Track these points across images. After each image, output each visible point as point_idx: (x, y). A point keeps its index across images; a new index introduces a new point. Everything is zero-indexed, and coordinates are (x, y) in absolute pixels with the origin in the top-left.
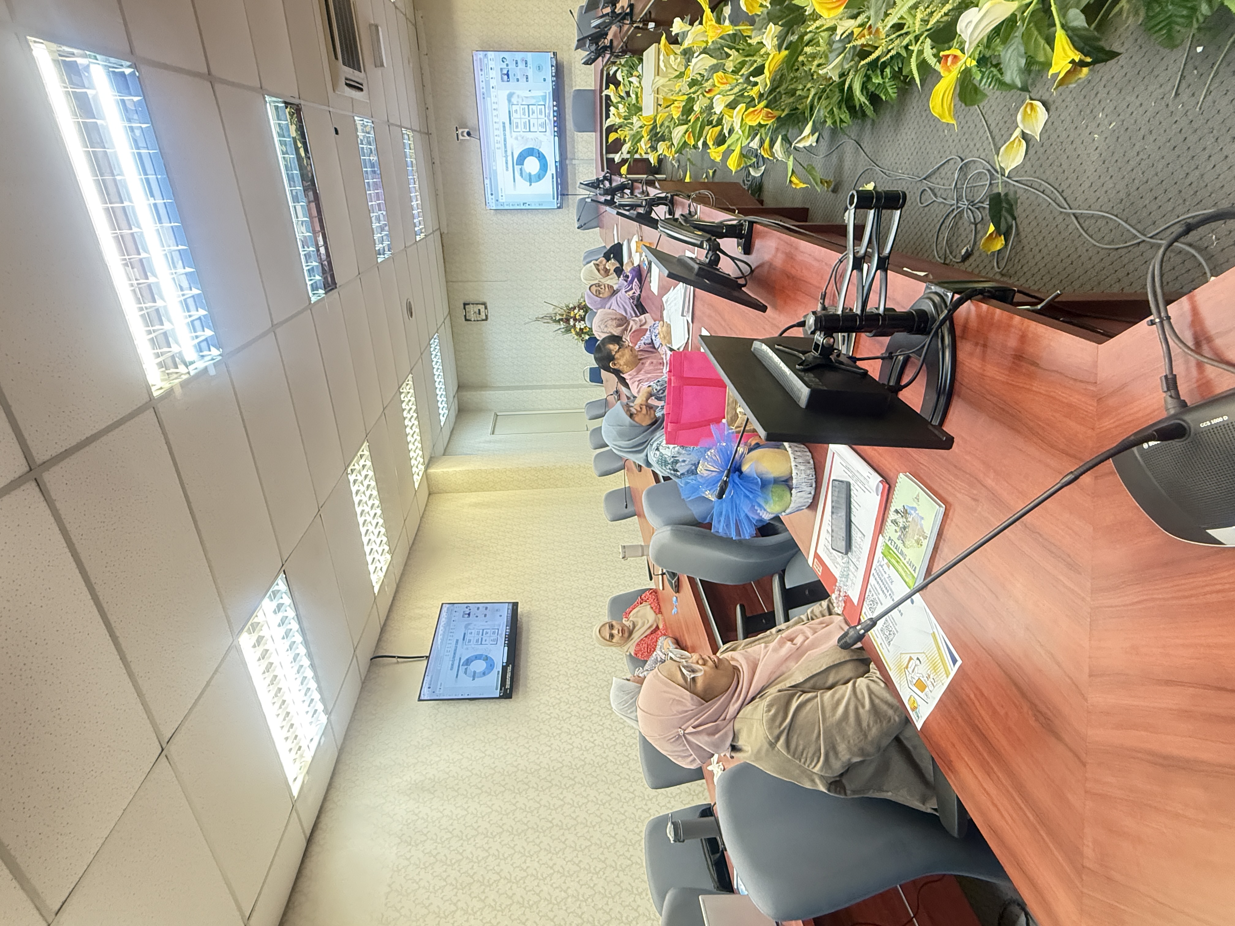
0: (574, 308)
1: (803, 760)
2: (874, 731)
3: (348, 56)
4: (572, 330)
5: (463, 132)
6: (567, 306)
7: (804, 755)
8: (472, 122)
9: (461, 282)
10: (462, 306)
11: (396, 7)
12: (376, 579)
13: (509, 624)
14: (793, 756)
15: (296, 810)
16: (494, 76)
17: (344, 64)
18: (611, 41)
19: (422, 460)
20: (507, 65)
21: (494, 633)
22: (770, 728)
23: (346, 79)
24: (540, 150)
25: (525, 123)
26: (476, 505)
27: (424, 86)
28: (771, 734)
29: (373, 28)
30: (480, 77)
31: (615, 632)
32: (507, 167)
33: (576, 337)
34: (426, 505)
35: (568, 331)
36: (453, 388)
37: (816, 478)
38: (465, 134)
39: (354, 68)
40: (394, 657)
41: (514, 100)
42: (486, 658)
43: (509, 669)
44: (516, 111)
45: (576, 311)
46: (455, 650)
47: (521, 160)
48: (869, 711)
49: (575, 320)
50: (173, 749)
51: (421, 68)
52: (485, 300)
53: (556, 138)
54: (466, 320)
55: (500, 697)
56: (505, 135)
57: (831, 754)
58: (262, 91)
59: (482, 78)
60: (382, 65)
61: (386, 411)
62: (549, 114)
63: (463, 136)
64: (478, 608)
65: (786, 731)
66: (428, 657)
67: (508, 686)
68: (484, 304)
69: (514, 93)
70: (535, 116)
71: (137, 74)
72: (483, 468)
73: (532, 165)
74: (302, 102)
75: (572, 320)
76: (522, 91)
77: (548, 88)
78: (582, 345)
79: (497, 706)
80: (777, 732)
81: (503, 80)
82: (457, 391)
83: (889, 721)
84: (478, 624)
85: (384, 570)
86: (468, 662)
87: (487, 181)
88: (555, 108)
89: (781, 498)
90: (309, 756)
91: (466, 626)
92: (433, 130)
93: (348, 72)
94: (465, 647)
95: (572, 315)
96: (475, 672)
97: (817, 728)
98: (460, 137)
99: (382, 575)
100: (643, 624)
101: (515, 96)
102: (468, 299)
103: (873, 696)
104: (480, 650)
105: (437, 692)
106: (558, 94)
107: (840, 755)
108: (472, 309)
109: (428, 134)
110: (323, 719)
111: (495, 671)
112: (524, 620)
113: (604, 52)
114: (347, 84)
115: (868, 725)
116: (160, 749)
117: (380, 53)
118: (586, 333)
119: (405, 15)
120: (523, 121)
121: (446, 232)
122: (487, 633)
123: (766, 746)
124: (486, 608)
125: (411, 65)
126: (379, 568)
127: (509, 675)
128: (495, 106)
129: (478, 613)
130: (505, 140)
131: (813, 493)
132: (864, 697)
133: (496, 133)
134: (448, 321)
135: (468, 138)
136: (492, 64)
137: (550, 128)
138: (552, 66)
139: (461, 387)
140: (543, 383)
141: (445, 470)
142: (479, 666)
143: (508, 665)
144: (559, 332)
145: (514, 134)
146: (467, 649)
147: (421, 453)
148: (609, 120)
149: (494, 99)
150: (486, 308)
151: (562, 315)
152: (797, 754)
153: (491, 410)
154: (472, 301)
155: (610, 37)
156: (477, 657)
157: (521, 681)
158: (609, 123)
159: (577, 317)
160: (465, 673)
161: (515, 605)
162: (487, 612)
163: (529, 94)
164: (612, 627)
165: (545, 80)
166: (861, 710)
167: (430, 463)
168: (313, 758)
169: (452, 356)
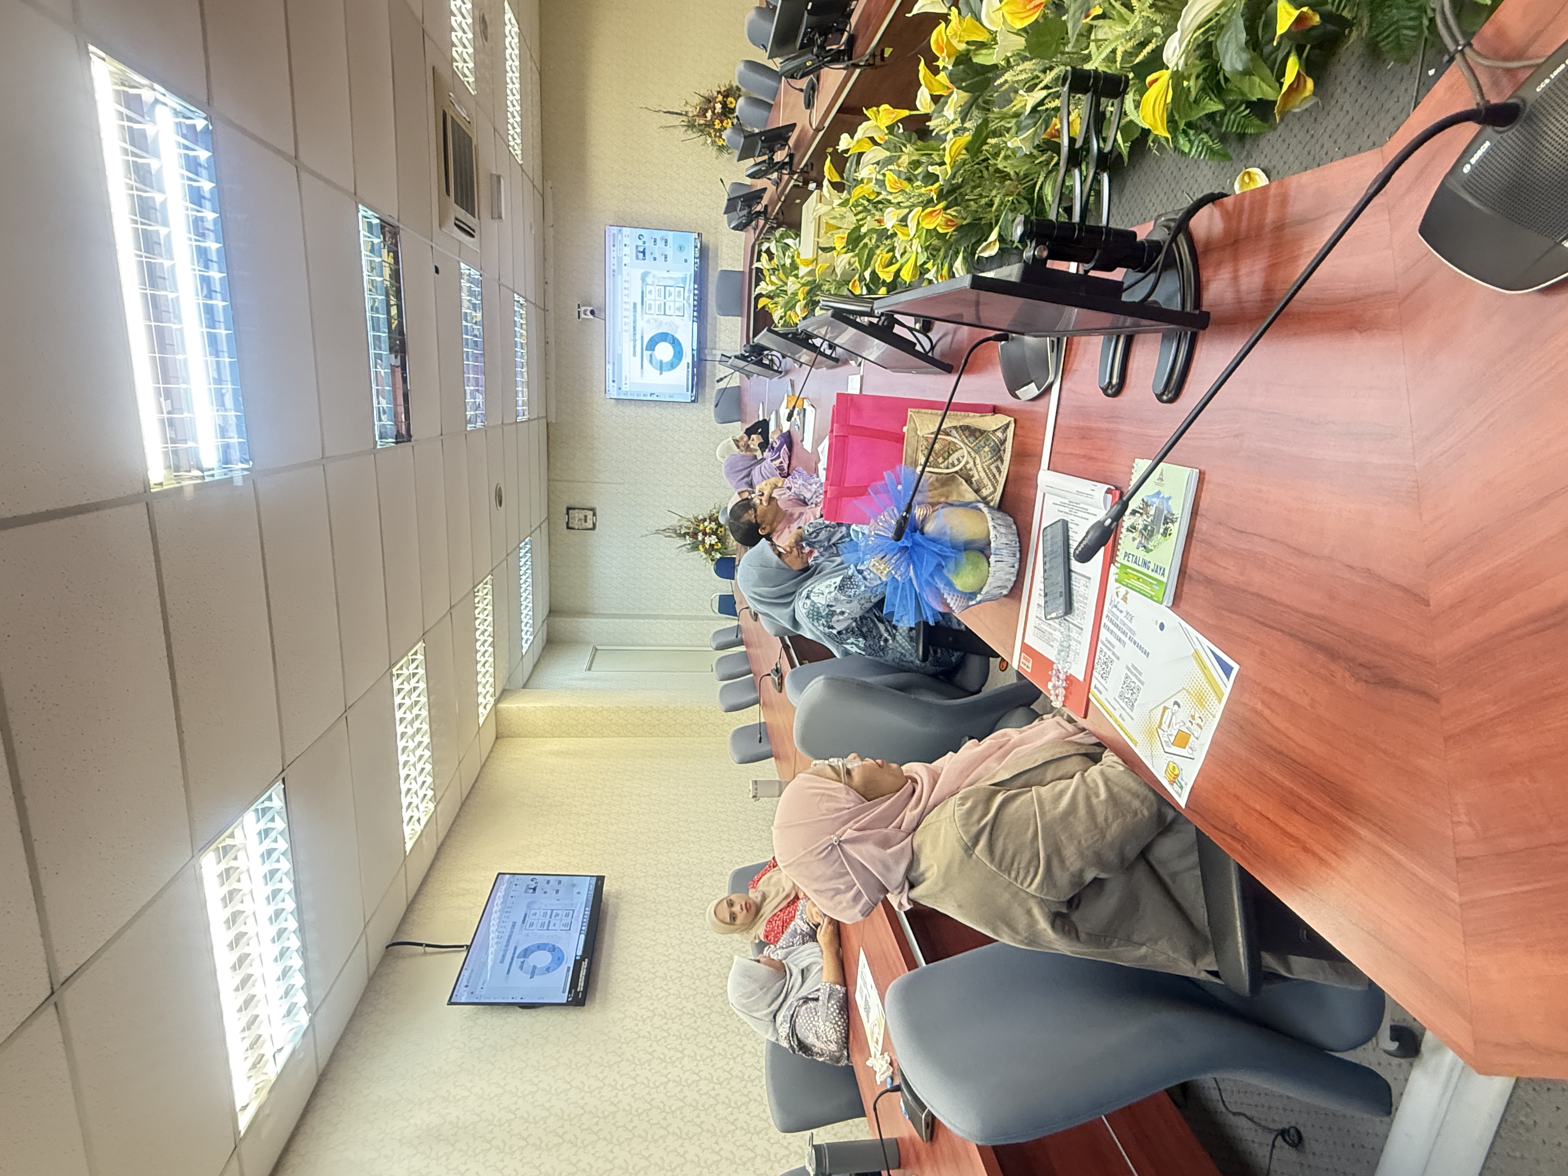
0: (705, 520)
1: (1013, 874)
2: (1115, 828)
3: (462, 195)
4: (701, 547)
5: (585, 311)
6: (696, 518)
7: (1016, 865)
8: (597, 302)
9: (568, 481)
10: (565, 511)
11: (523, 170)
12: (411, 833)
13: (590, 904)
14: (1000, 866)
15: (239, 1157)
16: (628, 253)
17: (456, 202)
18: (766, 206)
19: (492, 690)
20: (644, 243)
21: (567, 915)
22: (965, 825)
23: (457, 219)
24: (676, 335)
25: (660, 306)
26: (557, 754)
27: (545, 259)
28: (966, 832)
29: (495, 178)
30: (612, 255)
31: (736, 909)
32: (635, 352)
33: (705, 556)
34: (491, 751)
35: (695, 548)
36: (543, 612)
37: (1020, 546)
38: (588, 313)
39: (467, 211)
40: (421, 945)
41: (649, 280)
42: (553, 949)
43: (585, 964)
44: (650, 292)
45: (706, 524)
46: (510, 936)
47: (652, 344)
48: (1106, 801)
49: (705, 534)
50: (70, 996)
51: (544, 240)
52: (593, 506)
53: (695, 324)
54: (568, 528)
55: (568, 1004)
56: (635, 316)
57: (1055, 863)
58: (356, 198)
59: (613, 254)
60: (500, 217)
61: (453, 611)
62: (689, 297)
63: (585, 314)
64: (548, 882)
65: (988, 829)
66: (469, 947)
67: (581, 987)
68: (593, 510)
69: (649, 273)
70: (672, 298)
71: (211, 127)
72: (572, 705)
73: (664, 351)
74: (401, 226)
75: (700, 534)
76: (659, 273)
77: (690, 269)
78: (711, 566)
79: (562, 1019)
80: (975, 829)
81: (637, 258)
82: (548, 616)
83: (1136, 814)
84: (546, 901)
85: (423, 821)
86: (526, 953)
87: (609, 367)
88: (696, 292)
89: (976, 566)
90: (272, 1071)
91: (529, 905)
92: (550, 306)
93: (462, 214)
94: (524, 932)
95: (701, 528)
96: (535, 967)
97: (1032, 822)
98: (582, 316)
99: (419, 828)
100: (777, 894)
101: (650, 276)
102: (572, 503)
103: (1109, 783)
104: (545, 937)
105: (477, 993)
106: (700, 278)
107: (1068, 863)
108: (577, 515)
109: (545, 310)
110: (303, 1018)
111: (563, 968)
112: (612, 901)
113: (757, 217)
114: (456, 224)
115: (1106, 820)
116: (49, 992)
117: (499, 207)
118: (717, 550)
119: (532, 182)
120: (659, 302)
121: (554, 421)
122: (557, 915)
123: (960, 853)
124: (560, 882)
125: (533, 232)
126: (415, 819)
127: (583, 973)
128: (626, 285)
129: (548, 888)
130: (635, 322)
131: (1017, 566)
132: (1097, 786)
133: (626, 313)
134: (545, 526)
135: (591, 317)
136: (626, 240)
137: (689, 312)
138: (696, 247)
139: (553, 612)
140: (659, 612)
141: (521, 705)
142: (543, 958)
143: (583, 958)
144: (684, 549)
145: (646, 317)
146: (528, 935)
147: (491, 680)
148: (758, 288)
149: (625, 278)
150: (594, 515)
151: (689, 528)
152: (1005, 865)
153: (589, 643)
154: (577, 505)
155: (764, 202)
156: (540, 947)
157: (600, 984)
158: (758, 290)
159: (708, 530)
160: (521, 968)
161: (600, 880)
162: (559, 887)
163: (667, 275)
164: (731, 904)
165: (686, 261)
166: (1094, 801)
167: (503, 694)
168: (280, 1076)
169: (546, 573)
